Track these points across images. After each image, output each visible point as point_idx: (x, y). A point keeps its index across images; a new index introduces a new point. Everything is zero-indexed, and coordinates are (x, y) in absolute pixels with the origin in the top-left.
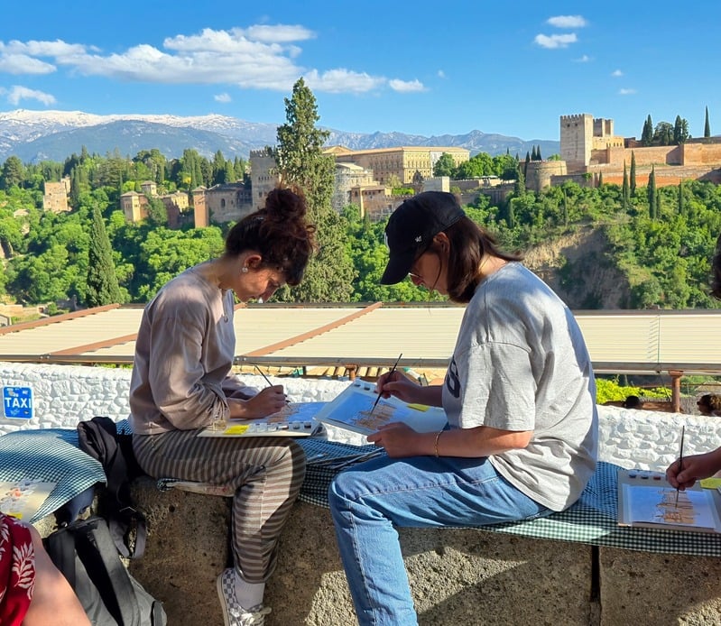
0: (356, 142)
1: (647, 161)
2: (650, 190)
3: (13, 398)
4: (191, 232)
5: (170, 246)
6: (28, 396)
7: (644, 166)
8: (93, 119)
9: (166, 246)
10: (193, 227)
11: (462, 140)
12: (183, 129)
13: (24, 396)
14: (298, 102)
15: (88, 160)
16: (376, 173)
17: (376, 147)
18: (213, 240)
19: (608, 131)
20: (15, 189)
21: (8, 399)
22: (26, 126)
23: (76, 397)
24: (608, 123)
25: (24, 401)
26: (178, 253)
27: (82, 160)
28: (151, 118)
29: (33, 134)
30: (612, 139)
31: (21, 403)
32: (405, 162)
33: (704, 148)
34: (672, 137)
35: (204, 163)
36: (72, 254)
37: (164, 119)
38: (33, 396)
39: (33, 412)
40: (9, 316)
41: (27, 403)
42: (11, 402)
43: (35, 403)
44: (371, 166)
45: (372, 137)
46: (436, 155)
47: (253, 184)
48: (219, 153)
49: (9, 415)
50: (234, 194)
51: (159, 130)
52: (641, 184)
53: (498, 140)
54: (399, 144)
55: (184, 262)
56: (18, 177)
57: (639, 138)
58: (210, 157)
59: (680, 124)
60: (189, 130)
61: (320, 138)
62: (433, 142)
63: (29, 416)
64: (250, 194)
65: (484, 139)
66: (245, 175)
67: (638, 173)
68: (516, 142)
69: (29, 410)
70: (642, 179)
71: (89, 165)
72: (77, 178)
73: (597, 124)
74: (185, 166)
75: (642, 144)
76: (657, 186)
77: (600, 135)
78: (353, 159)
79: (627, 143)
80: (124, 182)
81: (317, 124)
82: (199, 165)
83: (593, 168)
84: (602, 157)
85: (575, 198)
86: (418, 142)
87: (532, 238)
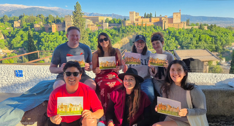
0: (88, 15)
1: (145, 21)
2: (146, 27)
3: (18, 72)
4: (51, 33)
5: (46, 36)
6: (22, 72)
7: (145, 22)
8: (26, 7)
9: (45, 36)
10: (52, 32)
11: (110, 15)
12: (48, 10)
13: (21, 72)
14: (77, 6)
15: (25, 16)
16: (93, 21)
17: (93, 16)
18: (57, 35)
19: (138, 15)
20: (6, 23)
21: (17, 73)
22: (8, 7)
23: (33, 72)
24: (138, 13)
25: (21, 73)
26: (48, 38)
27: (23, 16)
28: (40, 7)
29: (10, 10)
30: (139, 16)
31: (20, 73)
32: (99, 19)
33: (155, 19)
34: (149, 17)
35: (54, 18)
36: (22, 38)
37: (43, 7)
38: (23, 72)
39: (23, 75)
40: (7, 52)
41: (22, 73)
42: (18, 73)
43: (23, 73)
44: (92, 20)
45: (91, 14)
46: (105, 18)
47: (66, 23)
48: (57, 16)
49: (17, 76)
50: (61, 25)
51: (42, 10)
52: (144, 26)
53: (118, 16)
54: (97, 16)
55: (50, 40)
56: (7, 20)
57: (144, 17)
58: (55, 16)
59: (151, 14)
60: (50, 10)
61: (82, 14)
62: (104, 16)
63: (22, 76)
64: (65, 25)
65: (114, 15)
66: (64, 21)
67: (144, 23)
68: (121, 17)
69: (22, 75)
70: (144, 25)
71: (25, 17)
72: (22, 20)
73: (136, 13)
74: (49, 18)
75: (144, 18)
76: (147, 26)
77: (137, 16)
78: (88, 18)
79: (142, 17)
80: (34, 21)
81: (81, 12)
82: (53, 18)
83: (136, 22)
84: (137, 20)
85: (132, 28)
86: (102, 15)
87: (125, 36)
